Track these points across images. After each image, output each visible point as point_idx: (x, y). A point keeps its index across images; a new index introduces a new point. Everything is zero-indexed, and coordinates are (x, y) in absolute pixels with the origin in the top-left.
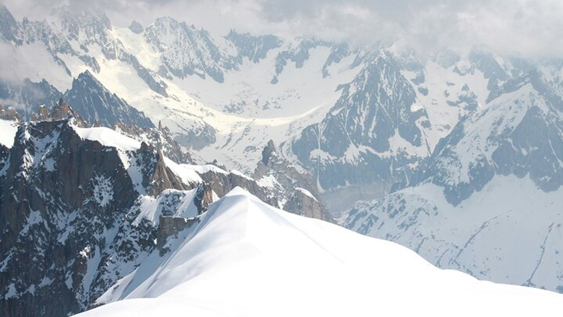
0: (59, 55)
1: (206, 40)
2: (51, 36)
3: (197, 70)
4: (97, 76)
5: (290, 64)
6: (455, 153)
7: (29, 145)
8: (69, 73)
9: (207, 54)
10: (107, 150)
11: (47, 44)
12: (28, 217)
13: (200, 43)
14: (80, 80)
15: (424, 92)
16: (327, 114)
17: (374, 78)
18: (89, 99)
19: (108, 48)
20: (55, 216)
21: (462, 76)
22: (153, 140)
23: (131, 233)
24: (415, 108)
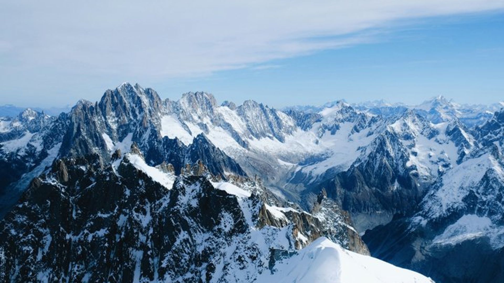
0: (186, 122)
1: (275, 115)
2: (181, 111)
3: (268, 134)
4: (209, 137)
5: (328, 132)
6: (437, 197)
7: (182, 190)
8: (190, 133)
9: (275, 124)
10: (230, 197)
11: (178, 115)
12: (180, 234)
13: (271, 117)
14: (198, 138)
15: (415, 154)
16: (351, 166)
17: (383, 143)
18: (202, 151)
19: (215, 118)
20: (195, 234)
21: (440, 145)
22: (252, 187)
23: (244, 251)
24: (408, 164)
